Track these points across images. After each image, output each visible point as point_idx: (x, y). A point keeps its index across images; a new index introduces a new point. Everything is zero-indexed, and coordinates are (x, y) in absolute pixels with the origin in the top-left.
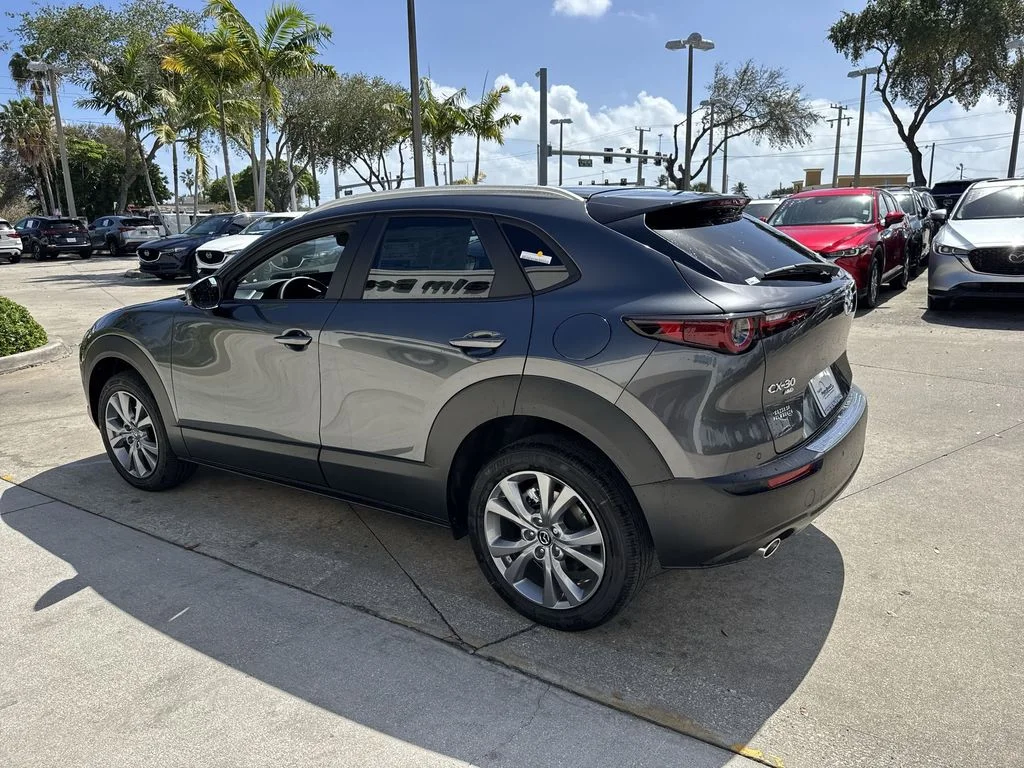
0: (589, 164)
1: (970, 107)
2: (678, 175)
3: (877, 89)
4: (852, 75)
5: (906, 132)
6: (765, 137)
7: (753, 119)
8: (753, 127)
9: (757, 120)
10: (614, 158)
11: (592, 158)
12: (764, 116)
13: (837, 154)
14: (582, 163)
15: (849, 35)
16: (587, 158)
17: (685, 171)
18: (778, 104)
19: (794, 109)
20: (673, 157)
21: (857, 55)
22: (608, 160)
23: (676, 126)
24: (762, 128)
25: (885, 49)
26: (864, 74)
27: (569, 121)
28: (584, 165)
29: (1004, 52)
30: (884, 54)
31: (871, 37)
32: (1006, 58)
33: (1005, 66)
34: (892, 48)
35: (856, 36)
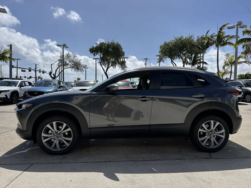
0: (25, 71)
1: (115, 68)
2: (53, 76)
3: (99, 62)
4: (93, 59)
5: (105, 72)
6: (73, 70)
7: (71, 65)
8: (71, 67)
9: (72, 65)
10: (31, 70)
11: (25, 70)
12: (73, 65)
13: (86, 75)
14: (22, 71)
15: (94, 51)
16: (24, 69)
17: (55, 75)
18: (77, 63)
19: (80, 64)
20: (51, 72)
21: (95, 55)
22: (30, 71)
23: (52, 65)
24: (72, 67)
25: (100, 55)
26: (96, 59)
27: (20, 59)
28: (23, 71)
29: (120, 59)
30: (100, 56)
31: (97, 52)
32: (121, 60)
33: (120, 61)
34: (101, 55)
35: (95, 51)
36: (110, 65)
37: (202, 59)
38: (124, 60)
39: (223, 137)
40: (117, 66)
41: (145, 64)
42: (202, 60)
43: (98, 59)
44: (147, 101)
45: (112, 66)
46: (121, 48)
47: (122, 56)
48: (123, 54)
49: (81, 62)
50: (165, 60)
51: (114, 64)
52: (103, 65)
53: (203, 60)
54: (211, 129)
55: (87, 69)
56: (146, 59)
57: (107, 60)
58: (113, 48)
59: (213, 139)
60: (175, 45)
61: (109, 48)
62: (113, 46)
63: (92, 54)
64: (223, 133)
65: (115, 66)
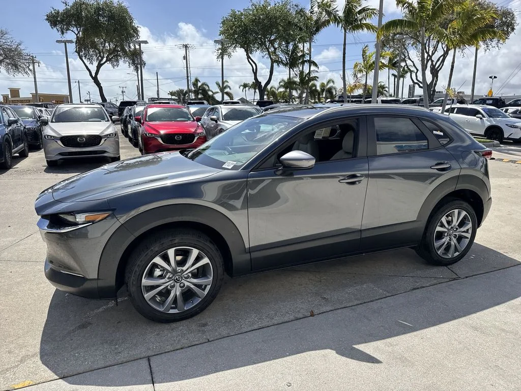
3: (76, 51)
4: (57, 41)
13: (35, 81)
18: (10, 50)
19: (20, 54)
21: (63, 33)
25: (77, 32)
26: (65, 42)
29: (129, 44)
30: (77, 35)
31: (69, 24)
32: (130, 47)
33: (130, 51)
34: (80, 33)
35: (61, 22)
36: (105, 59)
37: (308, 54)
38: (137, 47)
39: (469, 235)
40: (121, 62)
41: (184, 57)
42: (307, 58)
43: (71, 42)
44: (357, 183)
45: (108, 62)
46: (131, 19)
47: (134, 36)
48: (134, 32)
49: (21, 47)
50: (232, 53)
51: (113, 57)
52: (85, 57)
53: (310, 58)
54: (453, 226)
55: (36, 65)
56: (186, 47)
57: (94, 46)
58: (111, 17)
59: (454, 241)
60: (253, 21)
61: (99, 15)
62: (111, 12)
63: (55, 29)
64: (468, 230)
65: (117, 61)
